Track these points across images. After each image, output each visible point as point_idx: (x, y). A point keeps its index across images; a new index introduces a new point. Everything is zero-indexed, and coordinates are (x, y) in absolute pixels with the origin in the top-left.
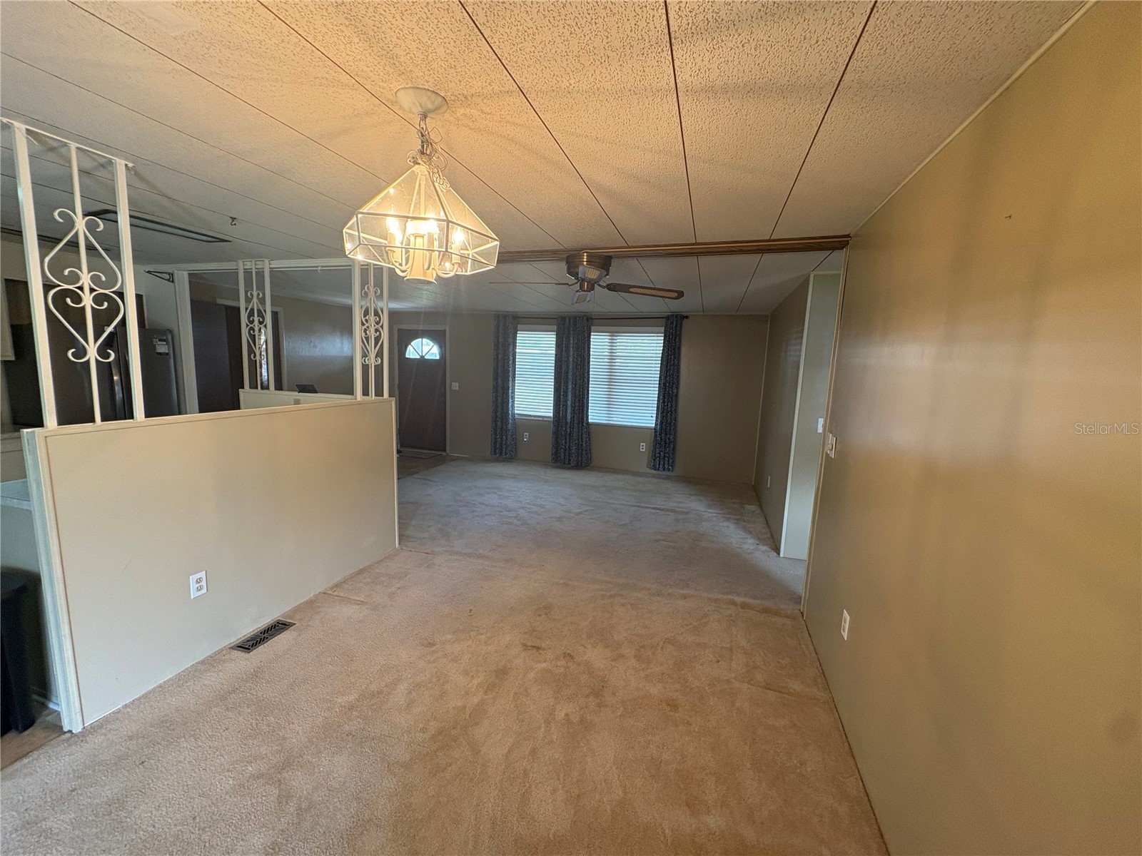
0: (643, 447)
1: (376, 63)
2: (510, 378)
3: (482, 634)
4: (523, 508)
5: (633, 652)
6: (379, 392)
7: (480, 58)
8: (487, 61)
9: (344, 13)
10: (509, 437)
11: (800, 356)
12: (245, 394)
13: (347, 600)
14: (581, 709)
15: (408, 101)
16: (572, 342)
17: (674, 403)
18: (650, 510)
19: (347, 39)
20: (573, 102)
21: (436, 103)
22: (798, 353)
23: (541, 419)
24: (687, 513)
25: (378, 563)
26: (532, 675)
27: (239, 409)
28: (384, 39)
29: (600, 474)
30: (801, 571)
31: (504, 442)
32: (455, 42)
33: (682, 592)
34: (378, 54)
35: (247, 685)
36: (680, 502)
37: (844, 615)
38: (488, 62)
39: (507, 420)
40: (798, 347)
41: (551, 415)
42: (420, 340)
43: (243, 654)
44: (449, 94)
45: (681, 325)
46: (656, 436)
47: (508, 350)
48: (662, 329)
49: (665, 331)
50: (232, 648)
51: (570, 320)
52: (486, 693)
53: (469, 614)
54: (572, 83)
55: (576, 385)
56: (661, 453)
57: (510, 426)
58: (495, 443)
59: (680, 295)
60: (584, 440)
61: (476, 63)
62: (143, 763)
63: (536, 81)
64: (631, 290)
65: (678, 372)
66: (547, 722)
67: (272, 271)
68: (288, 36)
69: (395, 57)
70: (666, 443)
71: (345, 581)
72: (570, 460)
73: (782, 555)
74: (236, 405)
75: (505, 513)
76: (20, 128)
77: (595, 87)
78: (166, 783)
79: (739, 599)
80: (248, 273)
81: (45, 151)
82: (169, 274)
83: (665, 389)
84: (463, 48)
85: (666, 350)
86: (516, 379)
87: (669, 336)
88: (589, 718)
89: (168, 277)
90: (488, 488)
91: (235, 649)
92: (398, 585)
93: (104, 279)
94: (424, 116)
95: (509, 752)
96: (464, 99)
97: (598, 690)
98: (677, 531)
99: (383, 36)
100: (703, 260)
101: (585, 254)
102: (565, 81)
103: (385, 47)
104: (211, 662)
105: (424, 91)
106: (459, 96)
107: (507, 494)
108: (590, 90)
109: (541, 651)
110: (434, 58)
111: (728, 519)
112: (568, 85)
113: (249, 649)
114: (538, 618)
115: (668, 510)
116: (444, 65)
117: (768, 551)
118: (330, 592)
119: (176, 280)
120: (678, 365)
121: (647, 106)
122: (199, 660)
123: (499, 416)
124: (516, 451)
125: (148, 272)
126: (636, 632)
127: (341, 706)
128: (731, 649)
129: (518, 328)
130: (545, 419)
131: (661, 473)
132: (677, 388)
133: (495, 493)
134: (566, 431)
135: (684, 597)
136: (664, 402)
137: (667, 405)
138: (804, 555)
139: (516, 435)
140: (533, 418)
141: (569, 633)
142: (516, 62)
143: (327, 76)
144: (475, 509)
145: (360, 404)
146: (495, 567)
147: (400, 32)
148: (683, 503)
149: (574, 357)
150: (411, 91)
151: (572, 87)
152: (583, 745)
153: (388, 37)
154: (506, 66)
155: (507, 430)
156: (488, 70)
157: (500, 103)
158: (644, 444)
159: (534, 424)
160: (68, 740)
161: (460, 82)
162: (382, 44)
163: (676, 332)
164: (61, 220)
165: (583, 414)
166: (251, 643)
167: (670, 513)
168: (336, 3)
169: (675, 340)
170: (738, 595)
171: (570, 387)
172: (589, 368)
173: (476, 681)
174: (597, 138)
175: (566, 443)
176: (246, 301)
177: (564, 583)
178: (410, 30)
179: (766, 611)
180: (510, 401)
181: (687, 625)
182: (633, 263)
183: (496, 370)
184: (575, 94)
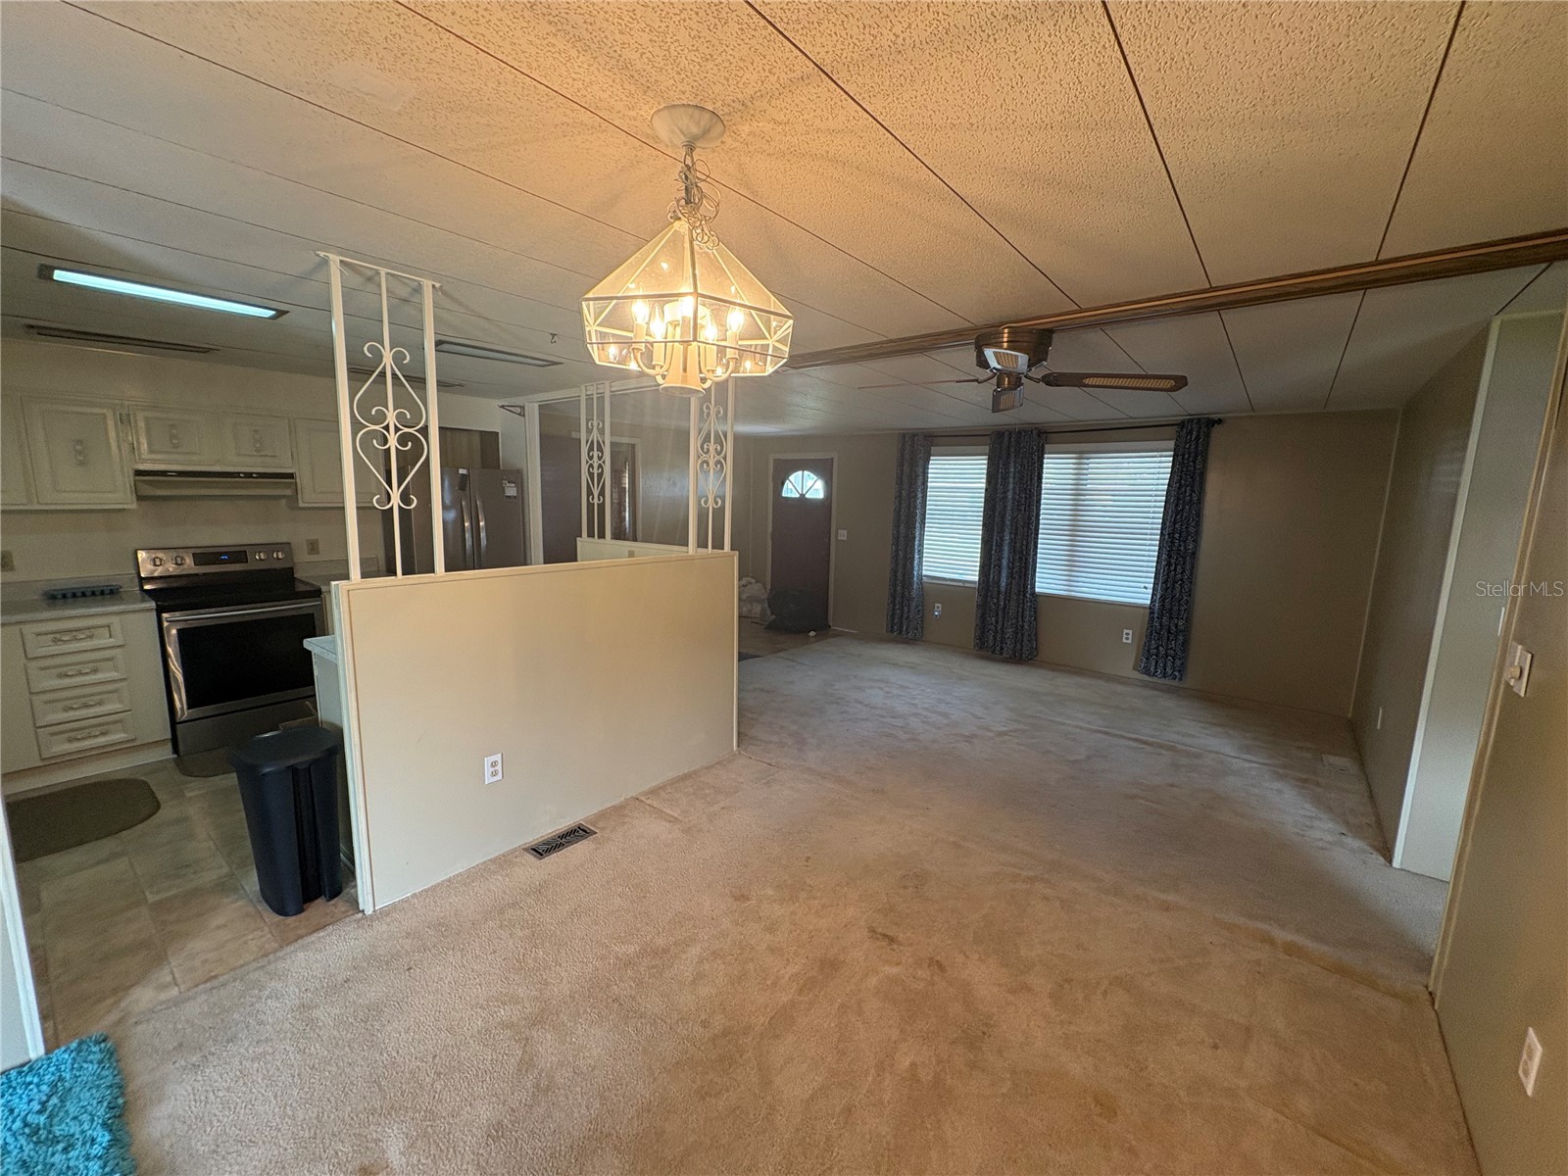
0: (1128, 637)
1: (610, 81)
2: (918, 525)
3: (815, 898)
4: (916, 715)
5: (1049, 987)
6: (718, 544)
7: (742, 29)
8: (753, 33)
9: (544, 15)
10: (913, 608)
11: (1458, 485)
12: (584, 543)
13: (659, 814)
14: (939, 1062)
15: (667, 130)
16: (1012, 470)
17: (1188, 567)
18: (1123, 742)
19: (563, 55)
20: (912, 68)
21: (703, 123)
22: (1454, 479)
23: (961, 584)
24: (1197, 756)
25: (706, 768)
26: (873, 981)
27: (576, 561)
28: (605, 40)
29: (1050, 674)
30: (1439, 905)
31: (905, 616)
32: (697, 13)
33: (1163, 897)
34: (608, 67)
35: (529, 901)
36: (1189, 735)
37: (1528, 1041)
38: (756, 34)
39: (911, 584)
40: (1456, 467)
41: (976, 578)
42: (801, 472)
43: (534, 859)
44: (719, 104)
45: (1208, 436)
46: (1152, 619)
47: (916, 482)
48: (1171, 444)
49: (1176, 445)
50: (525, 850)
51: (1010, 438)
52: (800, 992)
53: (805, 863)
54: (899, 33)
55: (1016, 534)
56: (1161, 648)
57: (914, 593)
58: (893, 615)
59: (1180, 382)
60: (1026, 620)
61: (739, 41)
62: (409, 969)
63: (839, 46)
64: (1087, 381)
65: (1199, 514)
66: (880, 1067)
67: (613, 395)
68: (501, 73)
69: (629, 65)
70: (1169, 632)
71: (662, 787)
72: (1002, 649)
73: (1396, 863)
74: (572, 557)
75: (888, 720)
76: (335, 259)
77: (940, 28)
78: (422, 1002)
79: (1282, 935)
80: (589, 399)
81: (362, 281)
82: (520, 407)
83: (1172, 542)
84: (713, 21)
85: (1176, 478)
86: (927, 525)
87: (1183, 455)
88: (949, 1082)
89: (519, 410)
90: (873, 680)
91: (529, 852)
92: (722, 804)
93: (409, 417)
94: (690, 148)
95: (812, 1098)
96: (741, 107)
97: (975, 1036)
98: (1172, 785)
99: (603, 35)
100: (1233, 317)
101: (1006, 331)
102: (885, 32)
103: (612, 54)
104: (503, 862)
105: (682, 109)
106: (733, 105)
107: (895, 692)
108: (933, 38)
109: (895, 946)
110: (678, 49)
111: (1281, 777)
112: (893, 38)
113: (542, 855)
114: (901, 891)
115: (1160, 746)
116: (695, 59)
117: (1364, 852)
118: (643, 799)
119: (526, 413)
120: (1200, 501)
121: (1048, 40)
122: (493, 856)
123: (900, 577)
124: (922, 628)
125: (503, 407)
126: (1060, 952)
127: (617, 958)
128: (1248, 1030)
129: (932, 452)
130: (967, 585)
131: (1160, 681)
132: (1196, 542)
133: (881, 688)
134: (997, 604)
135: (1166, 908)
136: (1169, 564)
137: (1175, 569)
138: (1446, 872)
139: (923, 606)
140: (949, 583)
141: (946, 926)
142: (799, 22)
143: (566, 119)
144: (847, 709)
145: (692, 559)
146: (857, 799)
147: (620, 21)
148: (1194, 736)
149: (1014, 493)
150: (666, 112)
151: (900, 41)
152: (929, 1126)
153: (609, 36)
154: (785, 33)
155: (910, 599)
156: (761, 49)
157: (797, 101)
158: (1130, 632)
159: (950, 590)
160: (359, 921)
161: (728, 80)
162: (606, 50)
163: (1196, 448)
164: (370, 355)
165: (1026, 580)
166: (545, 847)
167: (1164, 752)
168: (529, 2)
169: (1194, 462)
170: (1282, 927)
171: (1007, 538)
172: (1038, 509)
173: (792, 969)
174: (972, 125)
175: (997, 622)
176: (587, 432)
177: (954, 843)
178: (631, 14)
179: (1341, 970)
180: (916, 556)
181: (1162, 961)
182: (1094, 337)
183: (898, 512)
184: (910, 53)
